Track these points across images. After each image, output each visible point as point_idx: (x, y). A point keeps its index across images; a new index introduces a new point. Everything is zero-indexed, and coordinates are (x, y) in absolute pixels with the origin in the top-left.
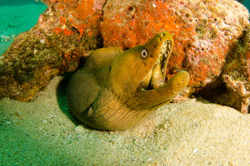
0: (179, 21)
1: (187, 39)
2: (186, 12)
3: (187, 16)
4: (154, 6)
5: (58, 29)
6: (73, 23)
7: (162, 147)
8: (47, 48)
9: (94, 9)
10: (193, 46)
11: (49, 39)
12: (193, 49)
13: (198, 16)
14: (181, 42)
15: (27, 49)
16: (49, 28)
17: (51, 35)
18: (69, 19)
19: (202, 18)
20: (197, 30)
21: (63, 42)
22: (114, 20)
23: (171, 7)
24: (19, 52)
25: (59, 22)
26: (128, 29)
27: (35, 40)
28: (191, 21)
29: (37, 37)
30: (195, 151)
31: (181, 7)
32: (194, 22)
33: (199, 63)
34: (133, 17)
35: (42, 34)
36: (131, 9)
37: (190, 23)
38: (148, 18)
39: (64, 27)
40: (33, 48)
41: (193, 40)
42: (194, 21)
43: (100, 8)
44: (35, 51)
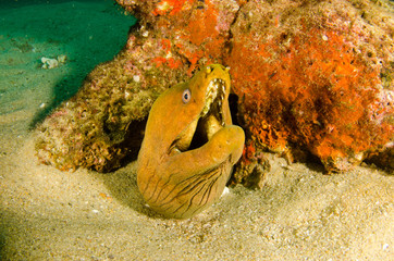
0: (358, 62)
1: (369, 88)
2: (368, 49)
3: (370, 55)
4: (325, 38)
5: (161, 59)
6: (183, 49)
7: (341, 243)
8: (143, 89)
9: (217, 28)
10: (377, 100)
11: (147, 75)
12: (376, 103)
13: (384, 56)
14: (360, 93)
15: (114, 91)
16: (146, 57)
17: (149, 68)
18: (175, 42)
19: (389, 59)
20: (382, 76)
21: (168, 78)
22: (256, 52)
23: (347, 40)
24: (100, 96)
25: (160, 48)
26: (279, 67)
27: (125, 78)
28: (375, 63)
29: (127, 73)
30: (385, 246)
31: (360, 42)
32: (378, 65)
33: (383, 122)
34: (289, 51)
35: (135, 67)
36: (284, 37)
37: (373, 65)
38: (314, 55)
39: (169, 55)
40: (123, 89)
41: (377, 91)
42: (378, 63)
43: (226, 27)
44: (127, 94)
